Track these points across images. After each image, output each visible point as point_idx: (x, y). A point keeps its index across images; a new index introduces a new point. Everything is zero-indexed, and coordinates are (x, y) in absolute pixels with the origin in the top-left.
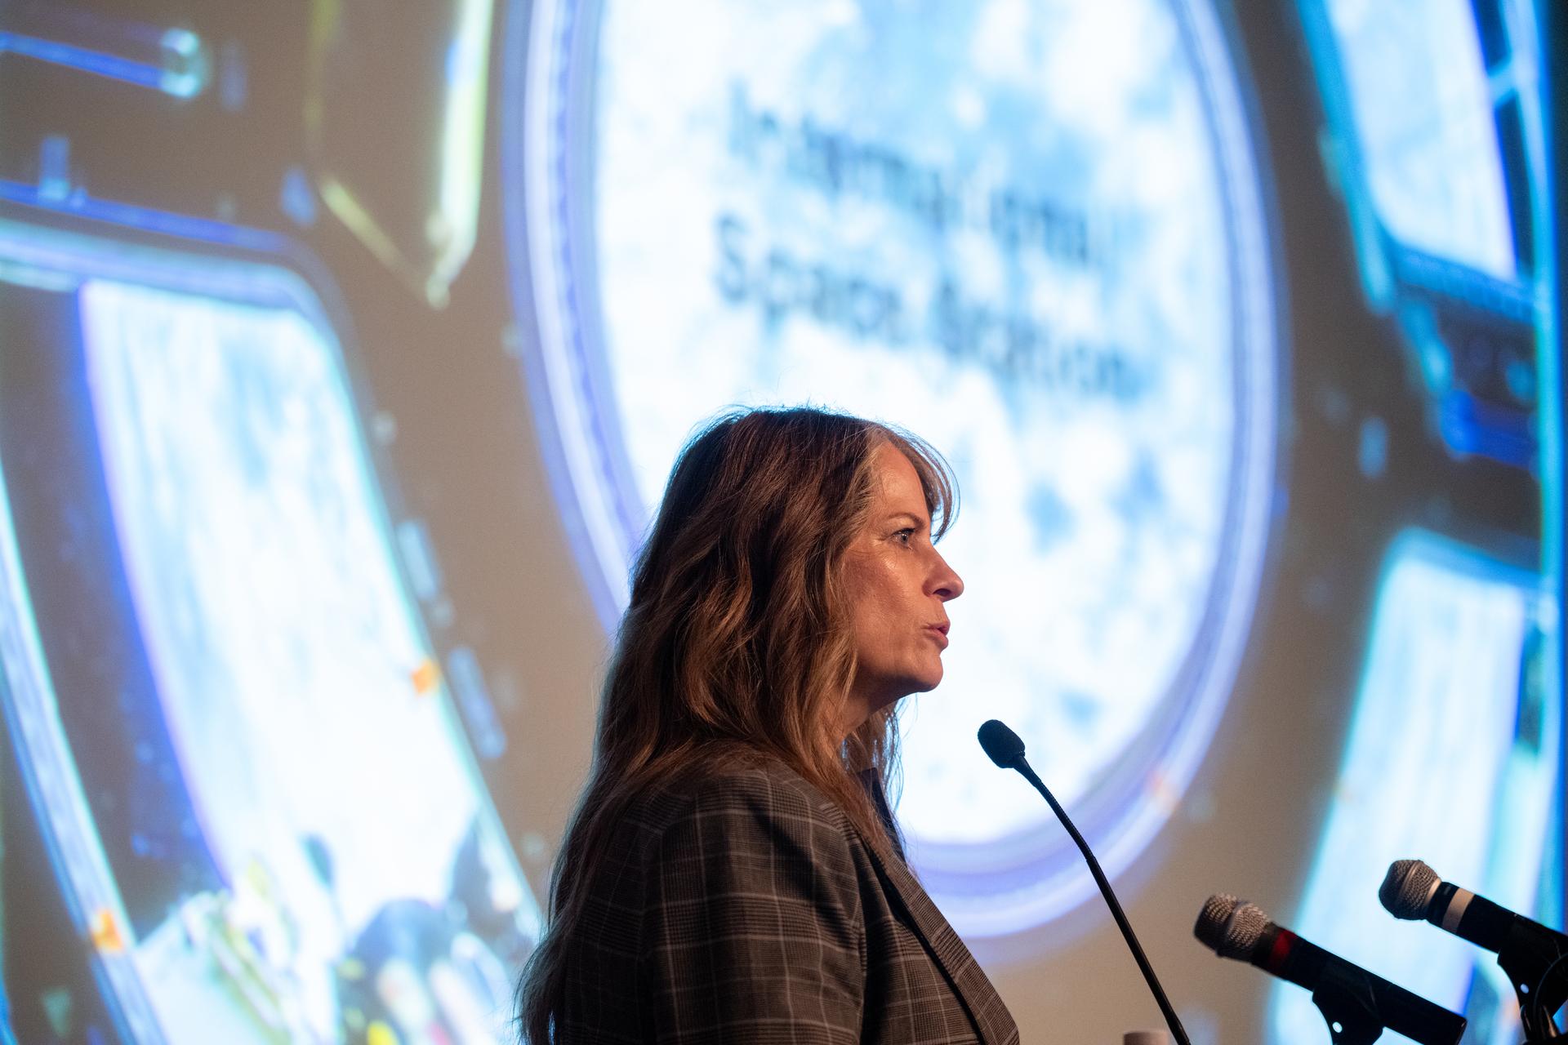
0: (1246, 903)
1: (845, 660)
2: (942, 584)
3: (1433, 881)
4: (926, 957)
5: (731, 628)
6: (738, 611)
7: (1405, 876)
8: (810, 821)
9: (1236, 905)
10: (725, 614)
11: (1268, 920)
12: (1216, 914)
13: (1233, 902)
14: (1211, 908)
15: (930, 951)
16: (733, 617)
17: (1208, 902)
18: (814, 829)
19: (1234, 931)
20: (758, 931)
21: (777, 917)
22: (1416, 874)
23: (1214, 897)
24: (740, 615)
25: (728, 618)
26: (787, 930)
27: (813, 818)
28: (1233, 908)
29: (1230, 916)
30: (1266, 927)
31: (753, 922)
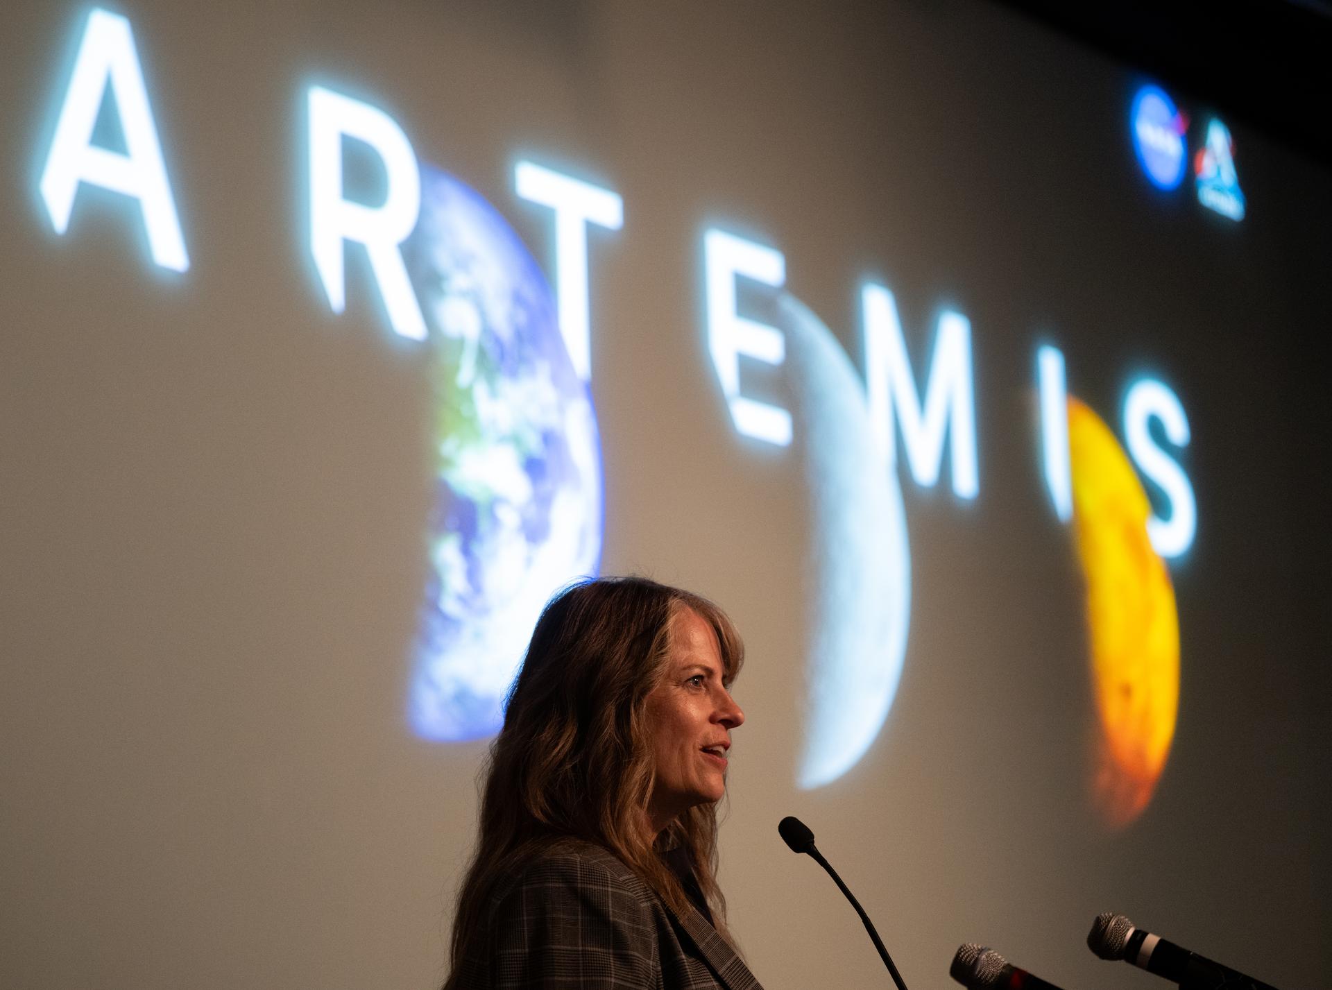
0: (990, 949)
1: (645, 778)
2: (726, 716)
3: (1128, 930)
4: (715, 983)
5: (561, 756)
6: (566, 742)
7: (1107, 926)
8: (610, 889)
9: (981, 951)
10: (557, 744)
11: (1006, 962)
12: (966, 959)
13: (979, 950)
14: (962, 954)
15: (719, 979)
16: (563, 746)
17: (960, 949)
18: (612, 895)
19: (980, 971)
20: (563, 974)
21: (579, 963)
22: (1115, 925)
23: (965, 946)
24: (568, 746)
25: (559, 747)
26: (587, 973)
27: (612, 887)
28: (979, 954)
29: (977, 959)
30: (1004, 967)
31: (560, 967)
